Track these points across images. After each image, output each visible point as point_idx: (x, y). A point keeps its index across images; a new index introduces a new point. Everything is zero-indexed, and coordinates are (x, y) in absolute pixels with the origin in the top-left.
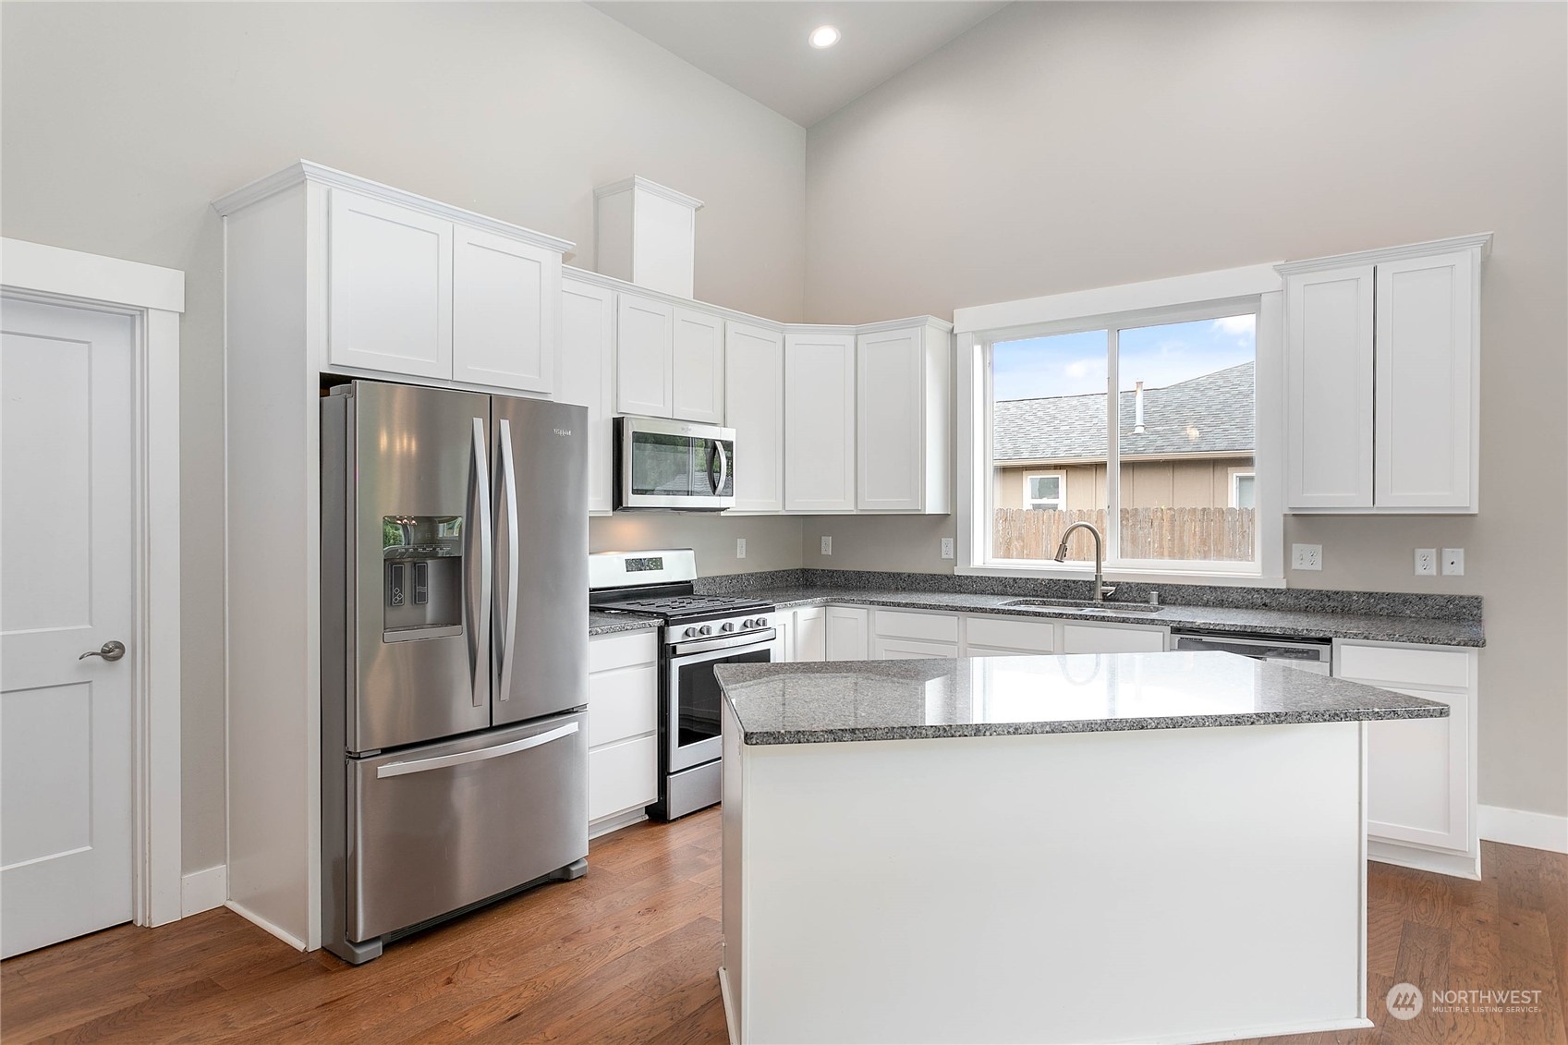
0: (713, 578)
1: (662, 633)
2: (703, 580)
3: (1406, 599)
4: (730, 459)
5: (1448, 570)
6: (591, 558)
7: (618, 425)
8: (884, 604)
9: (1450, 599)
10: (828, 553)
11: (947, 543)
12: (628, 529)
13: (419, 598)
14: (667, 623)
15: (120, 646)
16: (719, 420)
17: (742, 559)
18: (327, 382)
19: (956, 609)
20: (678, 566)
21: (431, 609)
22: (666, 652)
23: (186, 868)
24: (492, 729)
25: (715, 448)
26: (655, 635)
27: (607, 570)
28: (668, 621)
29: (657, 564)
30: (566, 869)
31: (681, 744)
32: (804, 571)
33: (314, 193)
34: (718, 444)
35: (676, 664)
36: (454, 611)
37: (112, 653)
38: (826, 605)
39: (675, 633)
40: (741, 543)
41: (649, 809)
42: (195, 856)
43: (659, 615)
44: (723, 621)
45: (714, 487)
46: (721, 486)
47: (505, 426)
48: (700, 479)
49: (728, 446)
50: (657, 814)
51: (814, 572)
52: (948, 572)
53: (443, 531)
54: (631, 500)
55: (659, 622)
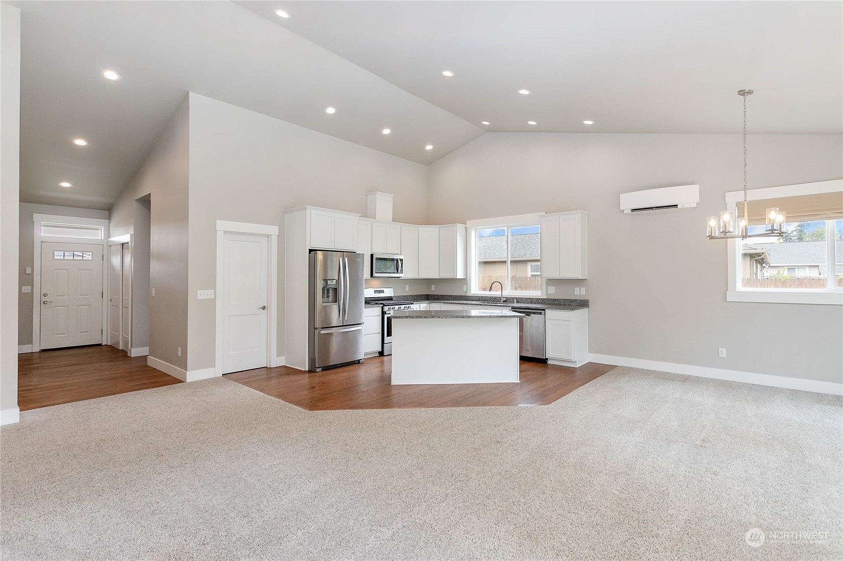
0: (399, 296)
1: (382, 308)
2: (396, 297)
3: (572, 301)
4: (402, 264)
5: (582, 293)
6: (365, 290)
7: (372, 255)
8: (444, 303)
9: (582, 301)
10: (434, 290)
11: (465, 286)
12: (375, 282)
13: (328, 297)
14: (384, 306)
15: (265, 306)
16: (400, 253)
17: (408, 291)
18: (310, 251)
19: (461, 304)
20: (388, 292)
21: (330, 299)
22: (383, 313)
23: (277, 357)
24: (343, 326)
25: (398, 261)
26: (380, 309)
27: (369, 293)
28: (384, 305)
29: (382, 292)
30: (359, 360)
31: (387, 336)
32: (427, 295)
33: (308, 211)
34: (399, 260)
35: (386, 316)
36: (336, 300)
37: (264, 308)
38: (429, 303)
39: (386, 309)
40: (407, 286)
41: (379, 353)
42: (279, 354)
43: (383, 304)
44: (399, 306)
45: (398, 271)
46: (399, 271)
47: (346, 259)
48: (393, 268)
49: (401, 260)
50: (381, 354)
51: (430, 295)
52: (465, 295)
53: (329, 282)
54: (375, 275)
55: (382, 305)
